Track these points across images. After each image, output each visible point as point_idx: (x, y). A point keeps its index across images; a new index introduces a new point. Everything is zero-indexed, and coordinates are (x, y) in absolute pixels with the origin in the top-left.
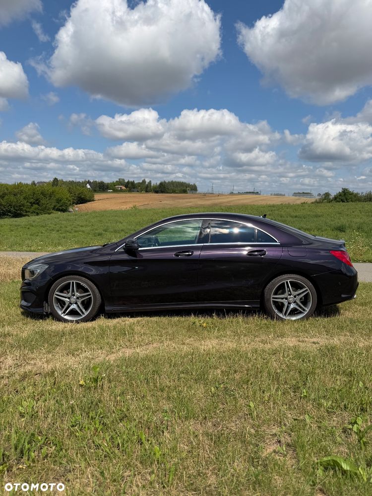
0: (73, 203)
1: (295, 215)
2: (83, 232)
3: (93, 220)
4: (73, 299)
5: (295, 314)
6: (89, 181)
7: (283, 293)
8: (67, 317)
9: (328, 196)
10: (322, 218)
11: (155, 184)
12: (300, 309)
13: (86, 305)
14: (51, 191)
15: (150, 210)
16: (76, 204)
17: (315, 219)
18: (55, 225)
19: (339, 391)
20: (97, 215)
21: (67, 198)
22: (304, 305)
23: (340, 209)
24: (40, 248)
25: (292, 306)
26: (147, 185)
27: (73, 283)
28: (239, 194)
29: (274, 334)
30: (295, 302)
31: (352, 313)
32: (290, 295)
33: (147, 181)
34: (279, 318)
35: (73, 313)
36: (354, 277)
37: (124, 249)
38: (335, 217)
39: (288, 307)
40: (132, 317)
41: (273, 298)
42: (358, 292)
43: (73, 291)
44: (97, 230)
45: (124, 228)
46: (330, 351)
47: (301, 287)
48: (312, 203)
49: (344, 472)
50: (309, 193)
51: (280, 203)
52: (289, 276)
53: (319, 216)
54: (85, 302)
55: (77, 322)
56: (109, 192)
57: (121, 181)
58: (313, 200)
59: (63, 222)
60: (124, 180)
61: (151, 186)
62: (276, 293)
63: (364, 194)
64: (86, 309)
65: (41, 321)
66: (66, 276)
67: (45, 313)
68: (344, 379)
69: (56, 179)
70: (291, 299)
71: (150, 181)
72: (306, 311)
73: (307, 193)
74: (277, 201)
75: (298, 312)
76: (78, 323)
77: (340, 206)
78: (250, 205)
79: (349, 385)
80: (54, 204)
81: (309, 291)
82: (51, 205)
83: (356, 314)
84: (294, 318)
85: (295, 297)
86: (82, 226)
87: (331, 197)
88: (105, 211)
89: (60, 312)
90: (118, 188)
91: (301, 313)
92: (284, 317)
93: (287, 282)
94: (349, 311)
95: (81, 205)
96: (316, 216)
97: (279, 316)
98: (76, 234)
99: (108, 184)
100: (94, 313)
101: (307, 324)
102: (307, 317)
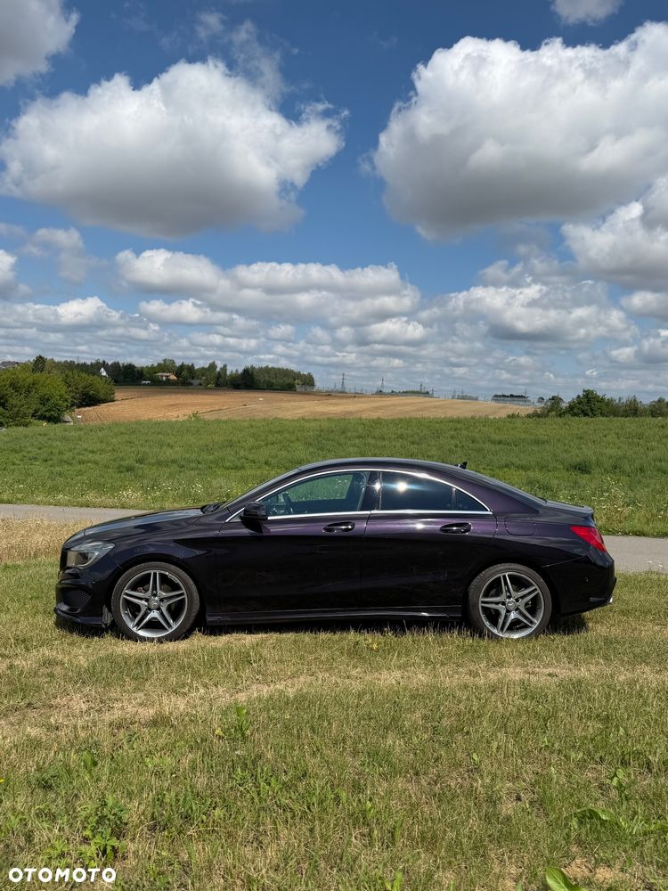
0: (72, 405)
1: (498, 438)
2: (96, 463)
3: (114, 440)
4: (154, 603)
5: (517, 629)
6: (104, 362)
7: (497, 595)
8: (142, 633)
9: (558, 403)
10: (548, 447)
11: (234, 372)
12: (525, 621)
13: (175, 611)
14: (30, 380)
15: (226, 422)
16: (79, 407)
17: (535, 448)
18: (40, 449)
19: (592, 740)
20: (123, 430)
21: (61, 396)
22: (531, 615)
23: (581, 431)
24: (19, 496)
25: (513, 615)
26: (219, 373)
27: (155, 574)
28: (393, 393)
29: (487, 662)
30: (517, 609)
31: (608, 628)
32: (509, 597)
33: (219, 365)
34: (492, 637)
35: (153, 625)
36: (609, 569)
37: (241, 517)
38: (572, 444)
39: (506, 617)
40: (250, 632)
41: (483, 602)
42: (616, 591)
43: (155, 588)
44: (122, 459)
45: (177, 457)
46: (576, 688)
47: (527, 585)
48: (529, 416)
49: (603, 823)
50: (522, 396)
51: (468, 415)
52: (507, 566)
53: (543, 443)
54: (173, 607)
55: (160, 640)
56: (144, 385)
57: (168, 363)
58: (530, 410)
59: (55, 444)
60: (174, 362)
61: (226, 374)
62: (486, 595)
63: (624, 400)
64: (175, 619)
65: (96, 638)
66: (144, 562)
67: (104, 626)
68: (599, 725)
69: (41, 357)
70: (511, 604)
71: (225, 366)
72: (535, 624)
73: (519, 396)
74: (463, 410)
75: (521, 625)
76: (162, 643)
77: (579, 424)
78: (416, 419)
79: (605, 733)
80: (34, 407)
81: (539, 591)
82: (29, 408)
83: (613, 629)
84: (516, 636)
85: (517, 600)
86: (93, 452)
87: (564, 405)
88: (138, 423)
89: (131, 625)
90: (162, 376)
91: (526, 627)
92: (501, 635)
93: (504, 577)
94: (600, 625)
95: (87, 408)
96: (537, 442)
97: (492, 633)
98: (82, 467)
99: (142, 368)
100: (188, 626)
101: (536, 645)
102: (536, 634)
